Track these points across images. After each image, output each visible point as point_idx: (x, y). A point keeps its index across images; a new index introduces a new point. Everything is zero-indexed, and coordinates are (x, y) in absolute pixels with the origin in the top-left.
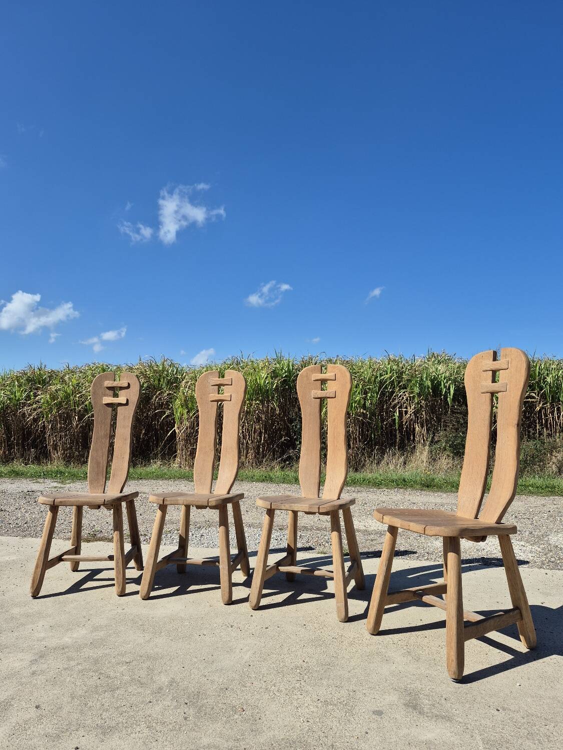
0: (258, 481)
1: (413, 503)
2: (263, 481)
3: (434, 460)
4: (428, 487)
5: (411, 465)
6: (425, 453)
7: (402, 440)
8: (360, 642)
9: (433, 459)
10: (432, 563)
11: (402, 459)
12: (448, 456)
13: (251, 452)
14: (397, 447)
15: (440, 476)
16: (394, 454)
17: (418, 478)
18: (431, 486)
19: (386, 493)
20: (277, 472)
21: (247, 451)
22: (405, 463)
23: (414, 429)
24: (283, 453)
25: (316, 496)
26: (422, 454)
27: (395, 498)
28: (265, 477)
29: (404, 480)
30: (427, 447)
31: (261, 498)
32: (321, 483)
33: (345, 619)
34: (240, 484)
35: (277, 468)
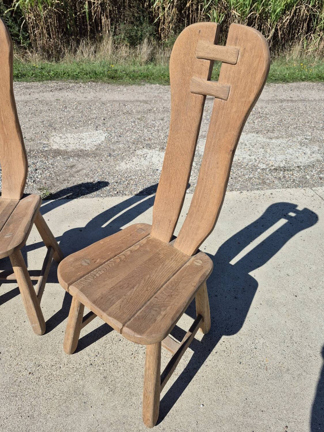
3: (117, 48)
4: (113, 78)
6: (110, 42)
7: (92, 31)
10: (126, 198)
11: (93, 49)
12: (127, 45)
14: (89, 37)
15: (121, 67)
16: (87, 44)
17: (105, 69)
18: (115, 78)
22: (95, 52)
23: (101, 20)
26: (107, 45)
29: (95, 72)
30: (111, 37)
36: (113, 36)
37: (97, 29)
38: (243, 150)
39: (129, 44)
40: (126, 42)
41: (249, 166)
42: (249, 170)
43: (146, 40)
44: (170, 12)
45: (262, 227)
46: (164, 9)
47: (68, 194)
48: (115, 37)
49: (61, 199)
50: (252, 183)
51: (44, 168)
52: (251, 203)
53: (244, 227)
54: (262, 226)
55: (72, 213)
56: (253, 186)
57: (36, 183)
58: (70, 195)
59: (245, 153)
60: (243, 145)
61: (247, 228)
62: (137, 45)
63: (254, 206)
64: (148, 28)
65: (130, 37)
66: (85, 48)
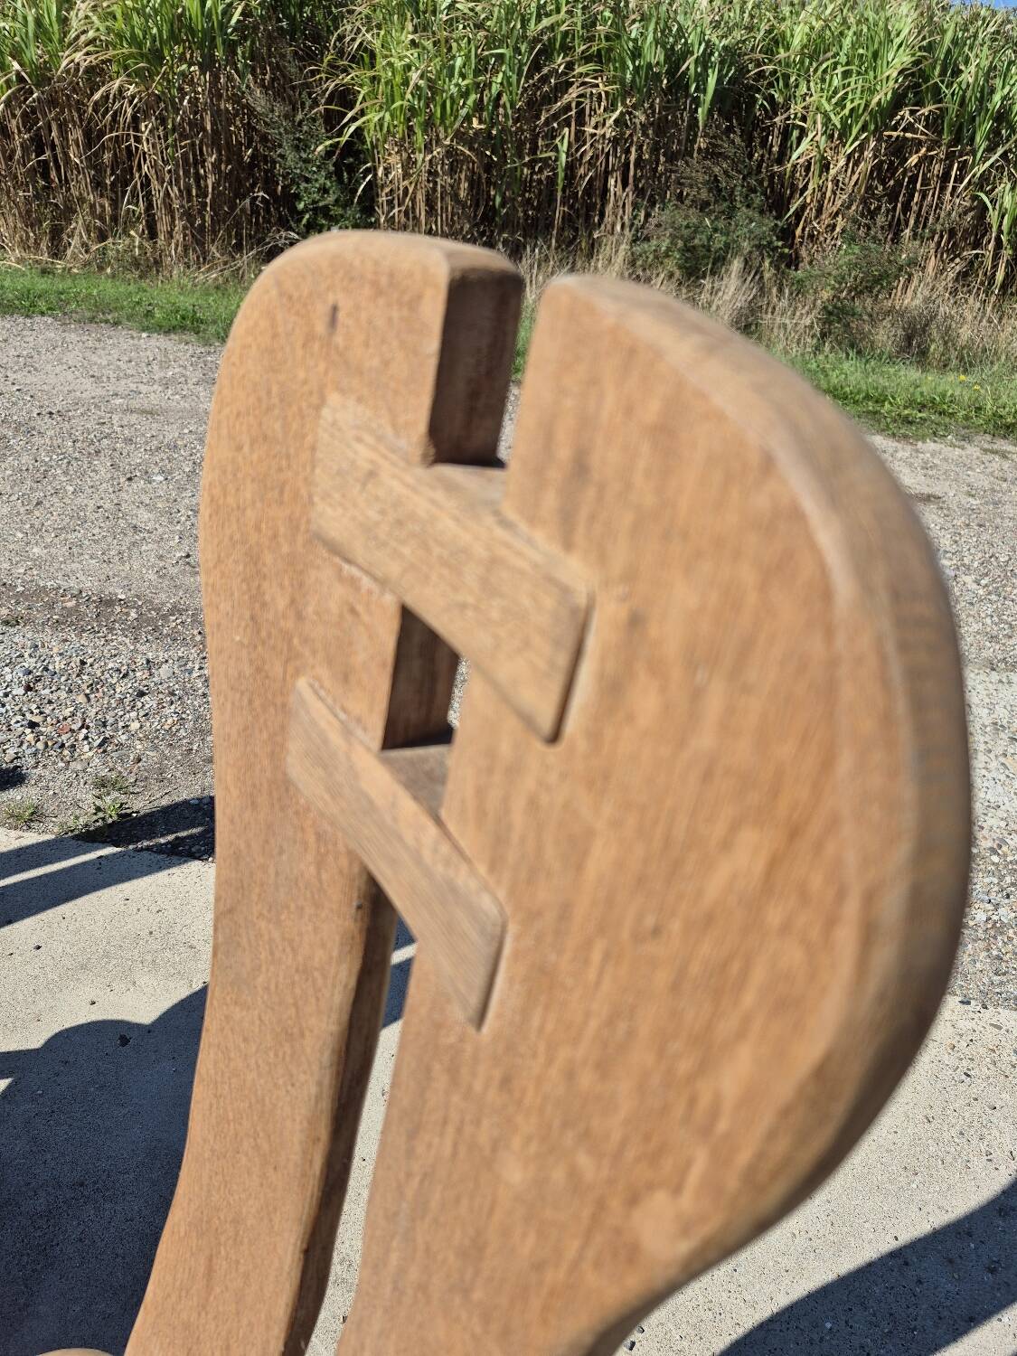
0: (158, 327)
2: (172, 329)
6: (619, 261)
7: (568, 222)
14: (554, 240)
16: (545, 260)
26: (608, 268)
28: (184, 317)
30: (623, 247)
36: (635, 241)
37: (588, 218)
38: (994, 765)
39: (678, 274)
40: (671, 264)
41: (1005, 855)
42: (1001, 878)
43: (737, 265)
44: (847, 180)
45: (988, 1277)
46: (825, 167)
47: (184, 830)
48: (637, 249)
49: (148, 849)
50: (999, 958)
51: (172, 694)
52: (962, 1087)
53: (886, 1245)
54: (993, 1271)
55: (144, 933)
56: (996, 979)
57: (105, 751)
58: (191, 837)
59: (1003, 777)
60: (1002, 735)
61: (900, 1258)
62: (704, 277)
63: (977, 1107)
64: (751, 225)
65: (689, 249)
66: (535, 271)
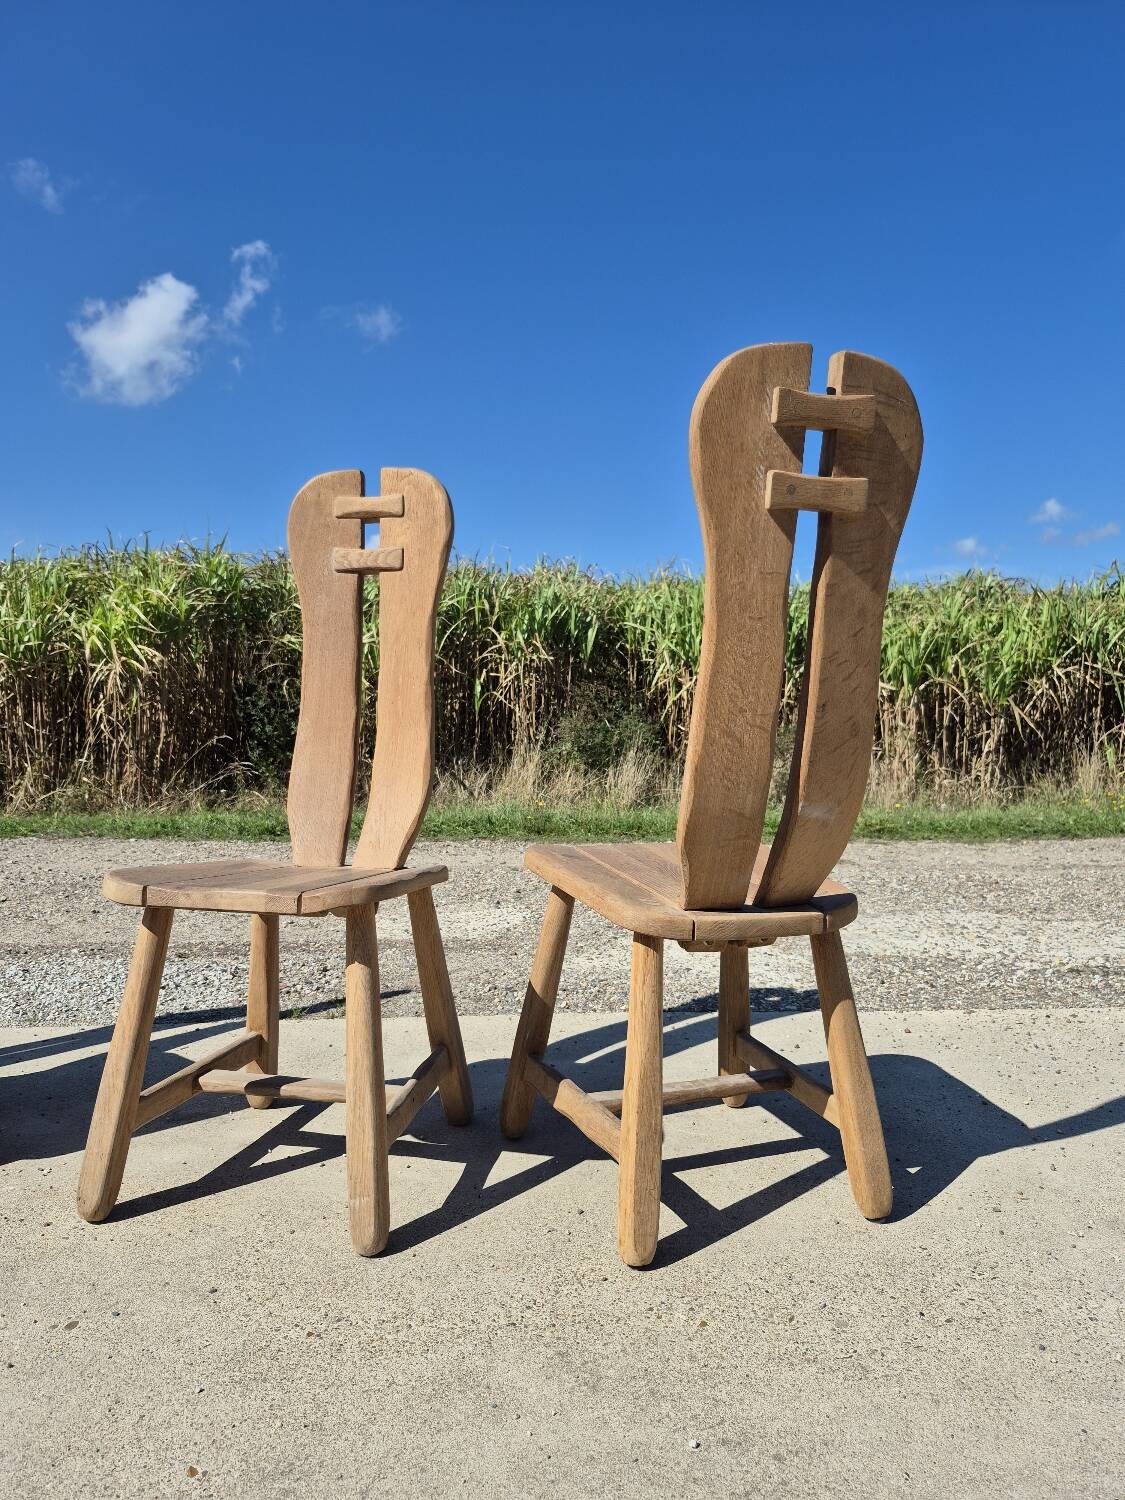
0: (142, 835)
1: (514, 870)
2: (156, 835)
3: (549, 778)
4: (539, 833)
5: (502, 789)
6: (532, 766)
8: (401, 1336)
9: (546, 777)
12: (577, 770)
13: (131, 769)
14: (474, 755)
15: (561, 812)
16: (468, 768)
17: (519, 816)
18: (544, 831)
19: (451, 850)
20: (198, 813)
21: (122, 767)
22: (489, 787)
23: (511, 715)
24: (214, 771)
25: (334, 862)
27: (473, 861)
28: (164, 826)
29: (490, 821)
30: (535, 754)
31: (117, 874)
32: (350, 833)
33: (377, 1242)
34: (93, 844)
35: (197, 805)
39: (583, 766)
40: (575, 763)
62: (607, 765)
65: (587, 749)
